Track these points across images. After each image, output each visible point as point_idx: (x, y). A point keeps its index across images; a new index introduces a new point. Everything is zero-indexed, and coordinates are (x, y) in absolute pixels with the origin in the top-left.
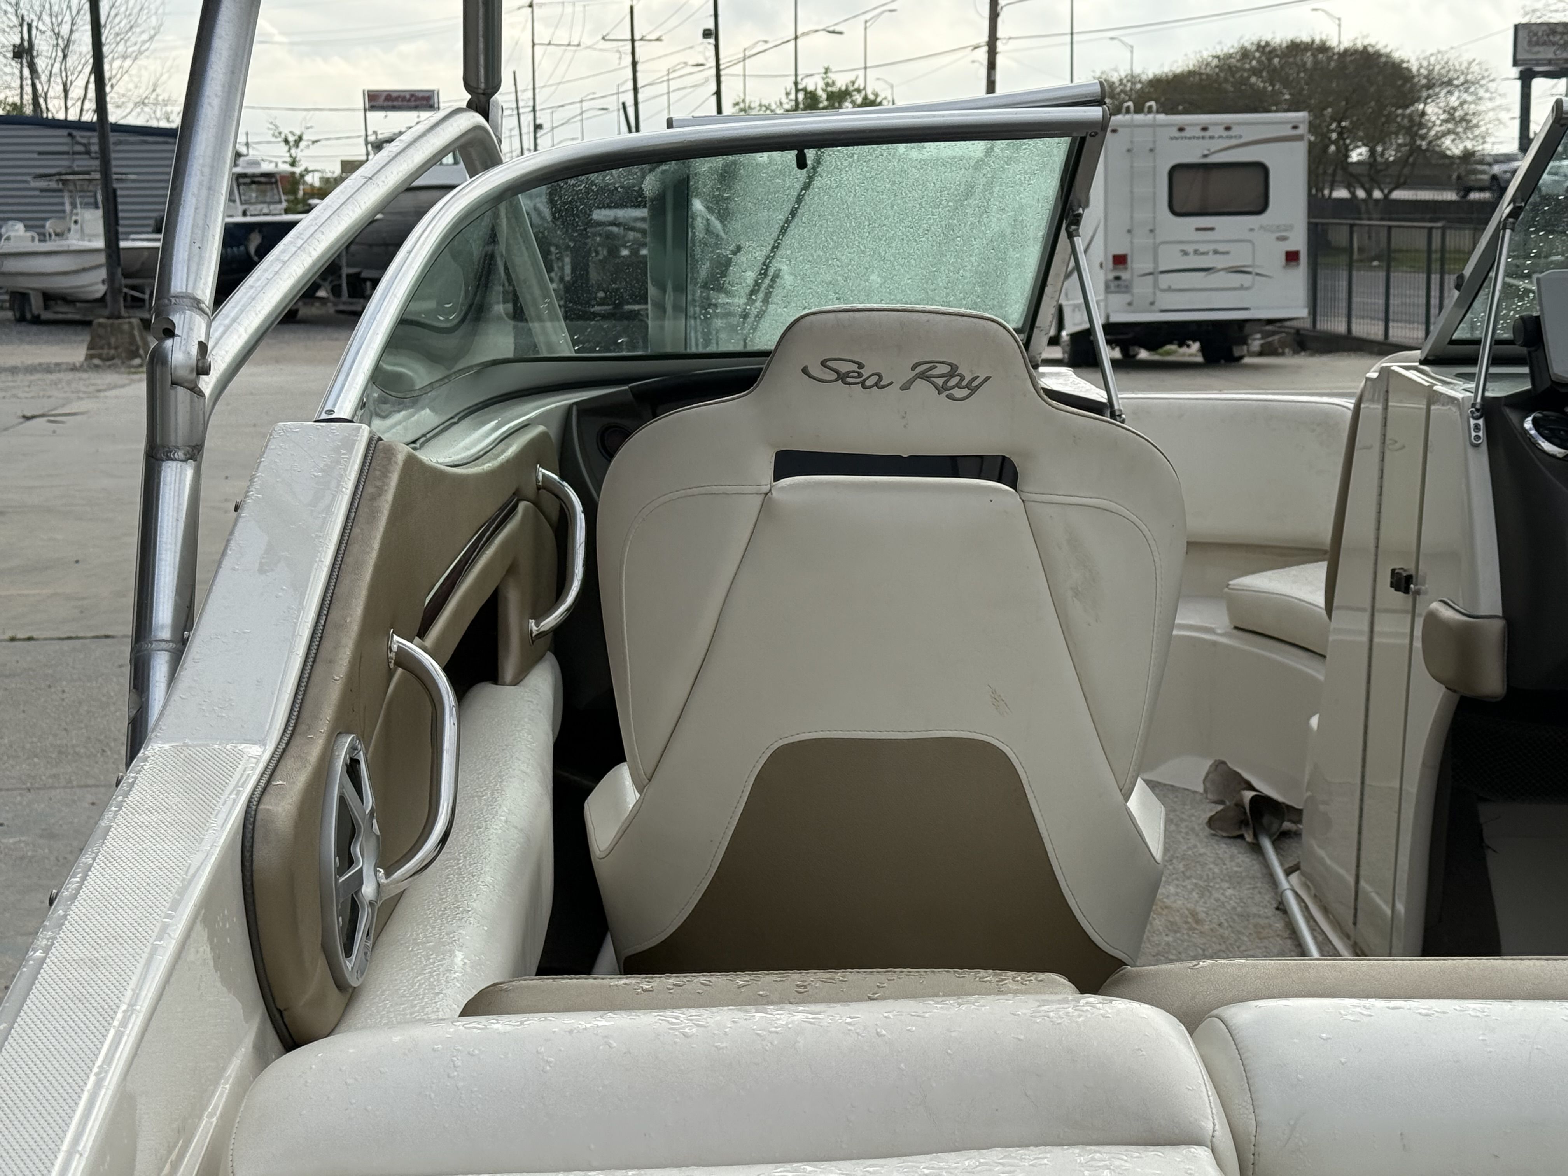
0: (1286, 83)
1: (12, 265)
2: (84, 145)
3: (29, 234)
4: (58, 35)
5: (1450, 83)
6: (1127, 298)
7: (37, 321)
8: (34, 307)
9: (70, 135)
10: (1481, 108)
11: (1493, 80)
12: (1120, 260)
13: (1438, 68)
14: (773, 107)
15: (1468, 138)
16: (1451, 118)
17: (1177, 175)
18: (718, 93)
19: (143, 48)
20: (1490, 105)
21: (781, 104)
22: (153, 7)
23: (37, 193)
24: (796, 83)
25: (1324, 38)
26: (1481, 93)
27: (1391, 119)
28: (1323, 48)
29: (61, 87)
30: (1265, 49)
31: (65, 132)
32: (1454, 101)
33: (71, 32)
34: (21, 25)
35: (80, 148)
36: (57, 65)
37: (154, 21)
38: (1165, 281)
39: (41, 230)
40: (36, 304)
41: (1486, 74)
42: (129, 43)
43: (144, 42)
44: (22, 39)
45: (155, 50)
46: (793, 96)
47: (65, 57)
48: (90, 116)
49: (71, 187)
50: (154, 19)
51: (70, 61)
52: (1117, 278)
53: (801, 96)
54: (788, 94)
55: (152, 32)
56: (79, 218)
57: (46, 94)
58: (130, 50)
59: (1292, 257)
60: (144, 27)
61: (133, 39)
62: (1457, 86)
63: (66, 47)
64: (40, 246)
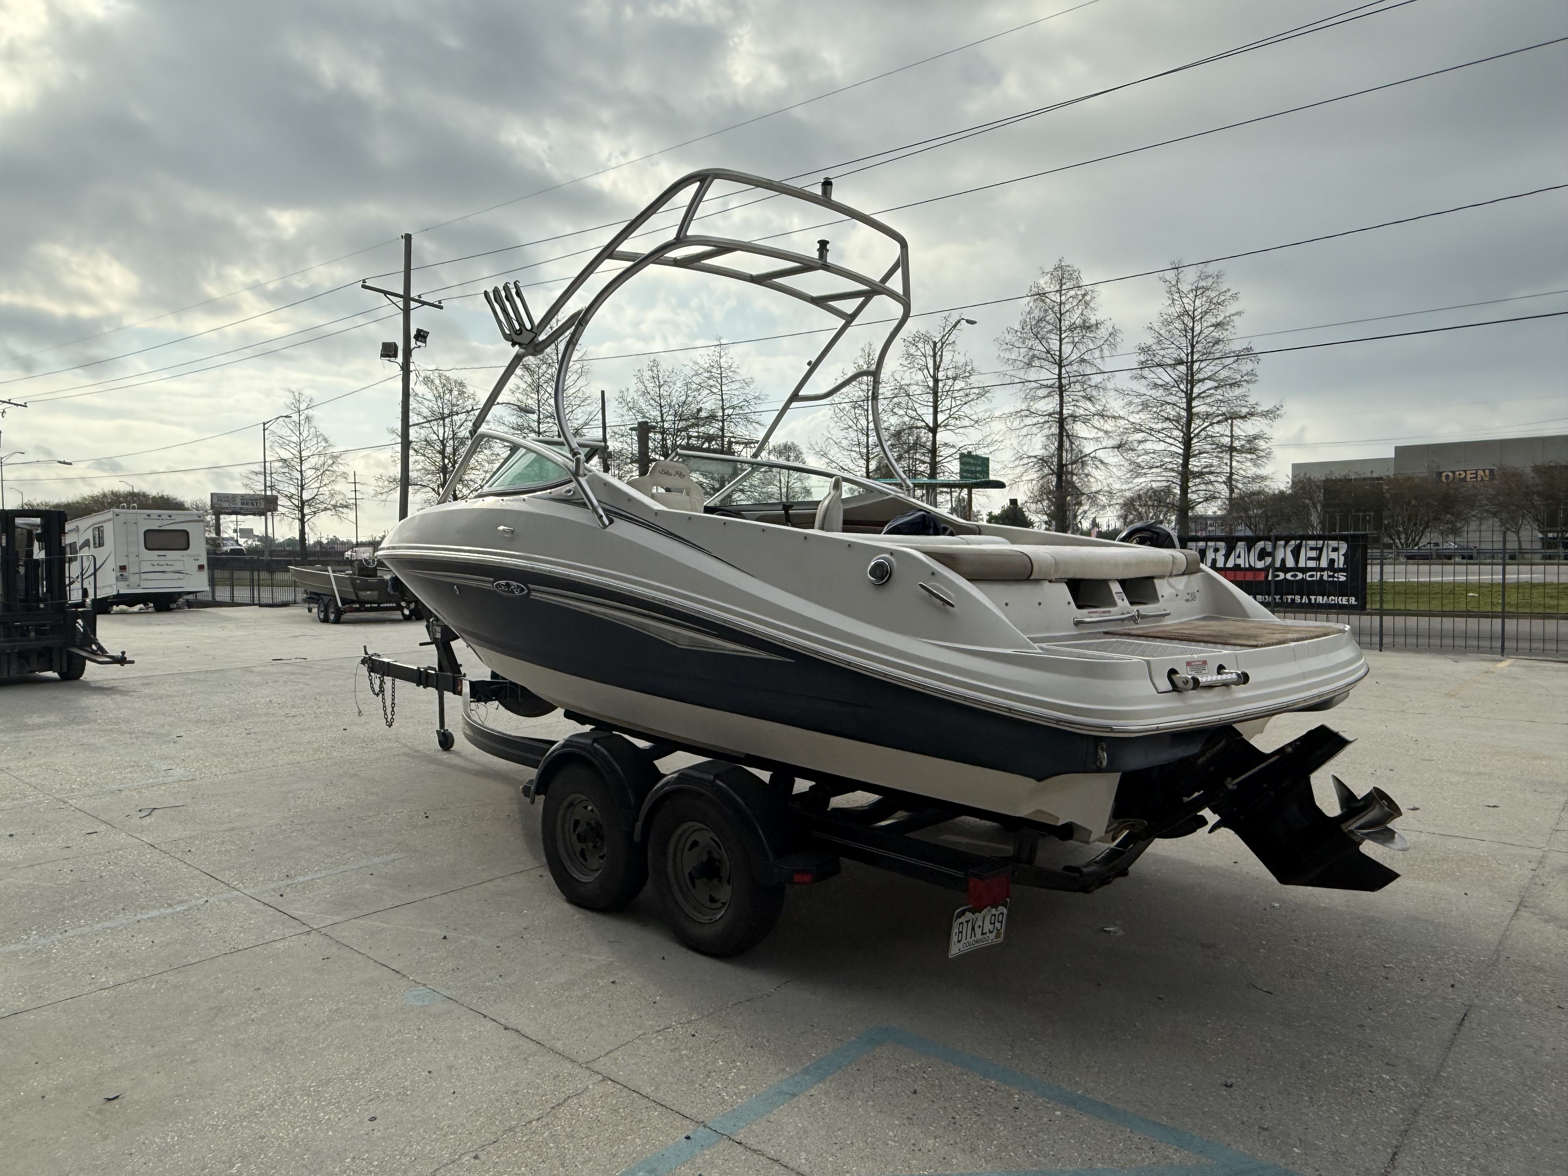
6: (127, 583)
12: (122, 568)
17: (148, 534)
38: (144, 576)
52: (122, 575)
59: (201, 567)
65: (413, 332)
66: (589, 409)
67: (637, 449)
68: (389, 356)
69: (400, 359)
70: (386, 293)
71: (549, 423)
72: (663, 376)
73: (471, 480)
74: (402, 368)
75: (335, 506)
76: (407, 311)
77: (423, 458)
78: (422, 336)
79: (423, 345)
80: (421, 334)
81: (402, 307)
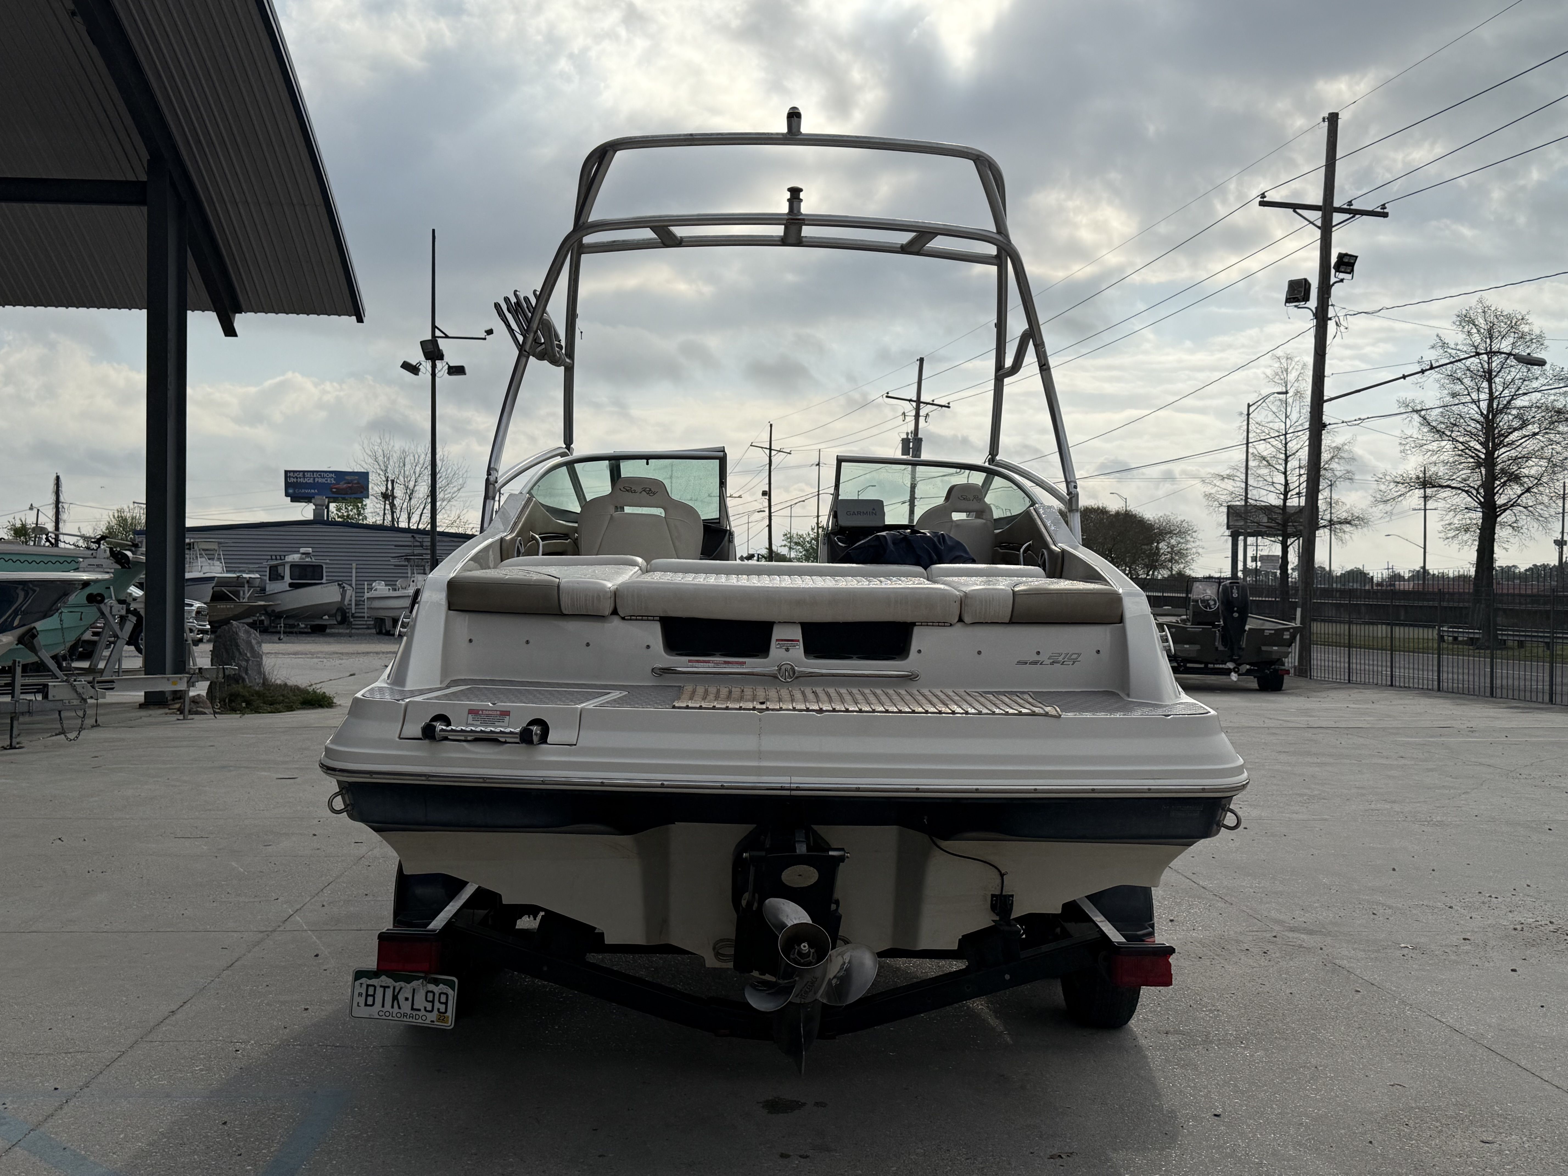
1: (377, 604)
2: (420, 542)
3: (387, 588)
4: (407, 488)
5: (1170, 532)
7: (388, 634)
8: (387, 626)
9: (413, 536)
10: (1188, 546)
11: (1195, 532)
13: (1164, 524)
14: (805, 536)
15: (1182, 562)
16: (1172, 551)
18: (770, 526)
19: (454, 496)
20: (1193, 545)
21: (809, 534)
22: (460, 473)
23: (393, 567)
24: (818, 524)
25: (1105, 506)
26: (1189, 538)
29: (406, 516)
31: (410, 535)
32: (1173, 542)
33: (415, 486)
34: (387, 481)
35: (418, 544)
36: (405, 504)
37: (461, 481)
39: (394, 587)
41: (1190, 528)
42: (446, 492)
43: (454, 493)
44: (387, 489)
45: (460, 497)
46: (816, 531)
47: (410, 499)
48: (425, 525)
49: (412, 563)
50: (461, 480)
51: (413, 502)
53: (820, 530)
54: (813, 529)
55: (459, 487)
56: (415, 579)
57: (398, 519)
58: (446, 496)
60: (455, 484)
61: (449, 491)
62: (1175, 534)
63: (412, 494)
64: (393, 594)
65: (1334, 259)
68: (1298, 300)
69: (1313, 303)
70: (1295, 207)
74: (1316, 315)
76: (1326, 230)
78: (1347, 263)
79: (1349, 276)
80: (1346, 260)
81: (1319, 224)
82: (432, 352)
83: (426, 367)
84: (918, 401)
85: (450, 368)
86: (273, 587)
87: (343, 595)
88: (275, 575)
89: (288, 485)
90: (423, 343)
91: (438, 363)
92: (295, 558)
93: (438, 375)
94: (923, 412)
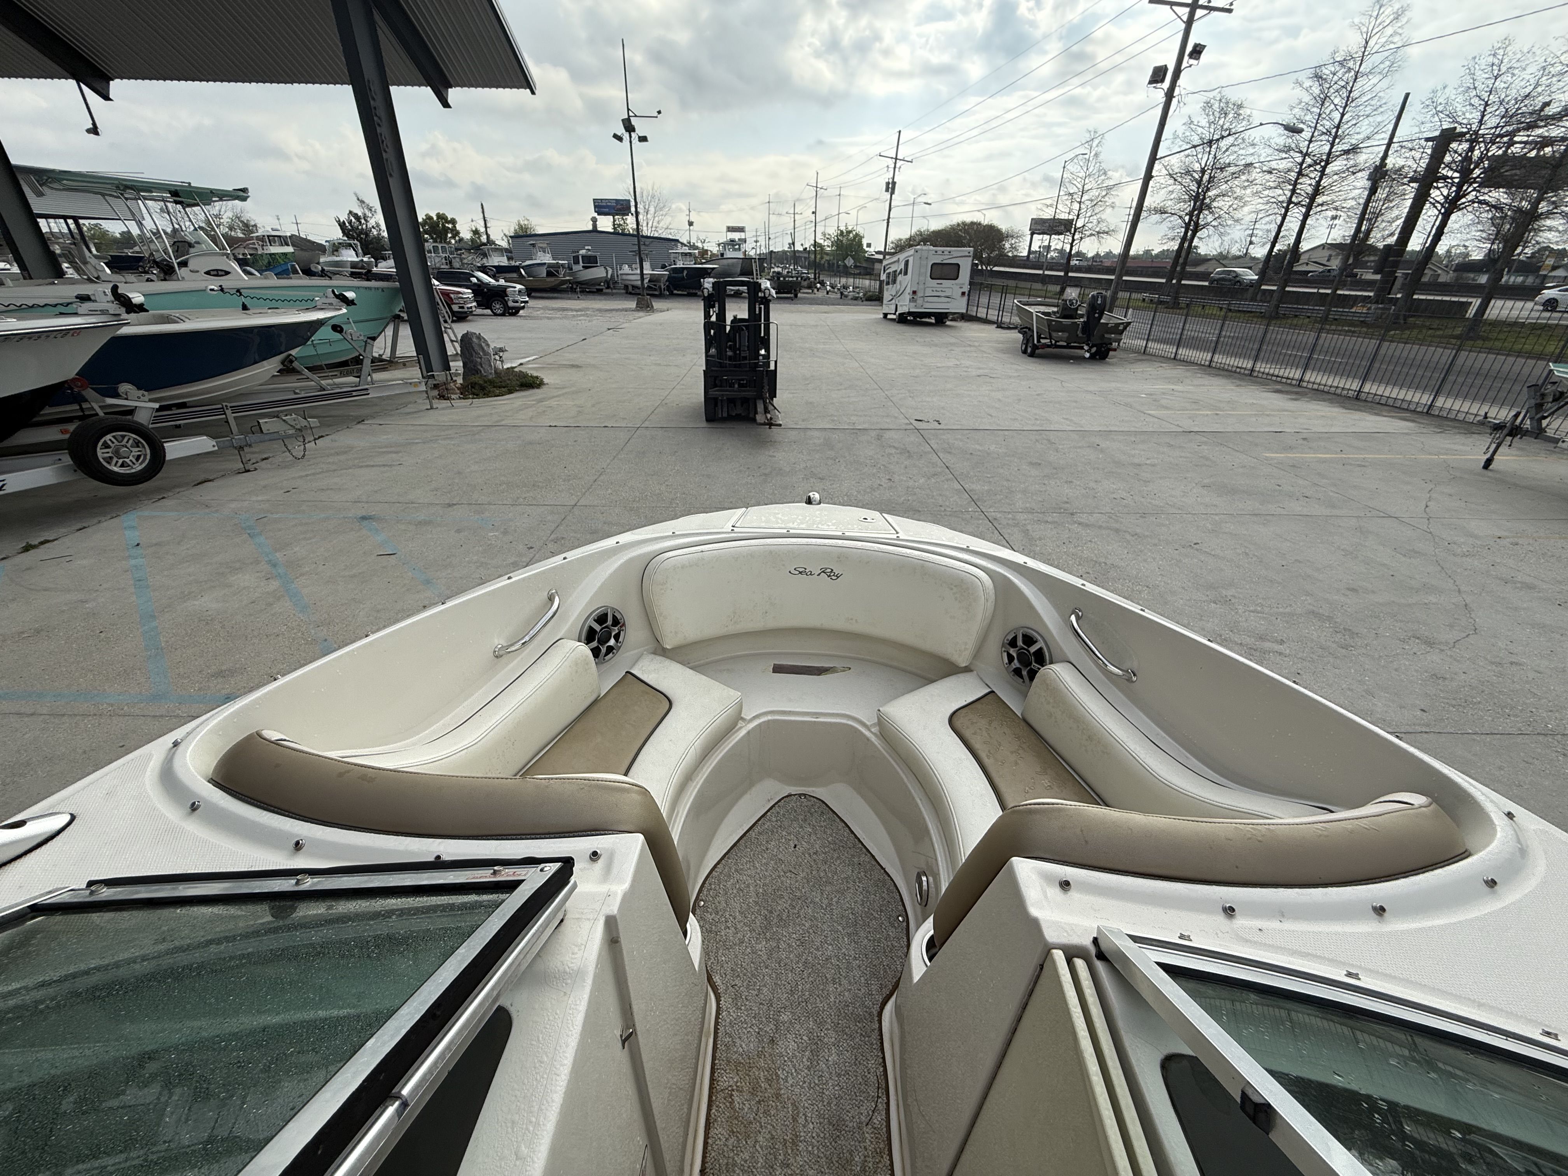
0: (968, 234)
1: (625, 277)
6: (916, 304)
7: (630, 293)
10: (1019, 243)
11: (1023, 235)
12: (914, 292)
15: (1014, 250)
16: (1012, 247)
17: (934, 267)
18: (815, 232)
20: (1021, 242)
26: (1020, 238)
27: (995, 246)
28: (980, 224)
30: (964, 224)
32: (1013, 242)
38: (926, 299)
40: (630, 288)
52: (914, 297)
59: (963, 293)
64: (631, 272)
65: (1189, 48)
66: (1379, 119)
67: (1424, 165)
68: (1157, 82)
69: (1166, 84)
70: (1172, 4)
71: (1321, 141)
72: (1510, 61)
73: (1218, 208)
74: (1166, 94)
75: (1098, 233)
76: (1189, 24)
77: (1179, 187)
78: (1197, 51)
79: (1196, 62)
80: (1198, 49)
81: (1185, 20)
82: (629, 128)
83: (626, 136)
84: (896, 159)
85: (639, 137)
86: (576, 268)
87: (607, 273)
88: (576, 262)
89: (595, 207)
90: (623, 120)
91: (632, 134)
92: (583, 252)
93: (633, 142)
94: (898, 166)
